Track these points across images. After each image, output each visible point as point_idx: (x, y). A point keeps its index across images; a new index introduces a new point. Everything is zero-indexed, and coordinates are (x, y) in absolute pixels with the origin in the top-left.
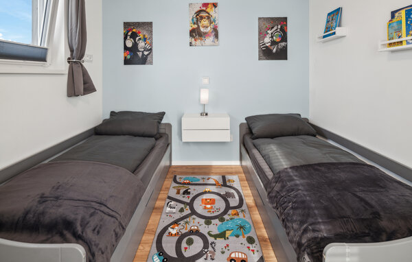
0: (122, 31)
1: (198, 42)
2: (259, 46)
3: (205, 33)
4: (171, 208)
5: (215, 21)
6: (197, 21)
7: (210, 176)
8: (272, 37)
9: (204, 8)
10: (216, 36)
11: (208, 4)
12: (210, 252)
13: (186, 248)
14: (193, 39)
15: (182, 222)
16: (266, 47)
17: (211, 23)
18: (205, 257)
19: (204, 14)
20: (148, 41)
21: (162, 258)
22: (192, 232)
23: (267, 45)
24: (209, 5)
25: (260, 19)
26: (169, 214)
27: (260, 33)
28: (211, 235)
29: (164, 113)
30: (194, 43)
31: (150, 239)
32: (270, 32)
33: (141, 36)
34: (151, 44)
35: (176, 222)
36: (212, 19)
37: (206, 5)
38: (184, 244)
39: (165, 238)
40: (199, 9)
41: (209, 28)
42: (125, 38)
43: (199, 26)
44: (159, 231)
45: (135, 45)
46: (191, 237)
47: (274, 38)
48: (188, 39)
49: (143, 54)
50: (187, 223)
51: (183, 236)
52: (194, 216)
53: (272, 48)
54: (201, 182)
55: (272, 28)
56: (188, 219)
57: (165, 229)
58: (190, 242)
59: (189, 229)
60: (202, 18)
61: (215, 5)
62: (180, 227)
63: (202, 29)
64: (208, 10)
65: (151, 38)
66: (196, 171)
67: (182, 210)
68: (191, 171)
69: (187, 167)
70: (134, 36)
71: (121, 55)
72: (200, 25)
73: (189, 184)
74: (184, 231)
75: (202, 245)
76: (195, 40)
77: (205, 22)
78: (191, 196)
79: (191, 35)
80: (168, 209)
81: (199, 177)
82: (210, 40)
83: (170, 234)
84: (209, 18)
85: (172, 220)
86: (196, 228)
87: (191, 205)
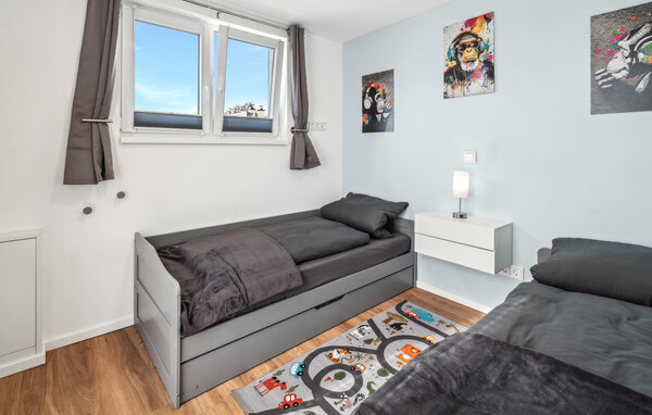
0: (360, 88)
1: (458, 90)
2: (594, 83)
3: (470, 73)
4: (360, 332)
5: (487, 47)
6: (456, 54)
7: (453, 323)
8: (633, 54)
9: (469, 29)
10: (491, 75)
11: (475, 19)
12: (348, 402)
13: (329, 379)
14: (450, 86)
15: (354, 353)
16: (615, 81)
17: (480, 52)
18: (337, 400)
19: (468, 40)
20: (388, 98)
21: (301, 369)
22: (353, 370)
23: (618, 76)
24: (478, 21)
25: (594, 18)
26: (350, 338)
27: (595, 51)
28: (369, 387)
29: (406, 205)
30: (450, 93)
31: (310, 347)
32: (625, 44)
33: (380, 91)
34: (392, 103)
35: (348, 349)
36: (482, 45)
37: (471, 22)
38: (331, 374)
39: (322, 356)
40: (459, 32)
41: (477, 63)
42: (364, 97)
43: (459, 63)
44: (324, 346)
45: (374, 105)
46: (346, 372)
47: (641, 56)
48: (441, 86)
49: (382, 117)
50: (359, 357)
51: (341, 366)
52: (375, 356)
53: (631, 81)
54: (433, 325)
55: (633, 33)
56: (364, 355)
57: (332, 348)
58: (340, 377)
59: (353, 364)
60: (464, 47)
61: (488, 18)
62: (348, 356)
63: (464, 67)
64: (475, 30)
65: (392, 93)
66: (443, 308)
67: (368, 341)
68: (435, 304)
69: (435, 297)
70: (373, 92)
71: (359, 119)
72: (461, 59)
73: (413, 319)
74: (345, 362)
75: (348, 388)
76: (453, 87)
77: (470, 53)
78: (399, 333)
79: (447, 81)
80: (356, 332)
81: (437, 317)
82: (477, 84)
83: (330, 356)
84: (476, 44)
85: (347, 344)
86: (362, 368)
87: (385, 342)
